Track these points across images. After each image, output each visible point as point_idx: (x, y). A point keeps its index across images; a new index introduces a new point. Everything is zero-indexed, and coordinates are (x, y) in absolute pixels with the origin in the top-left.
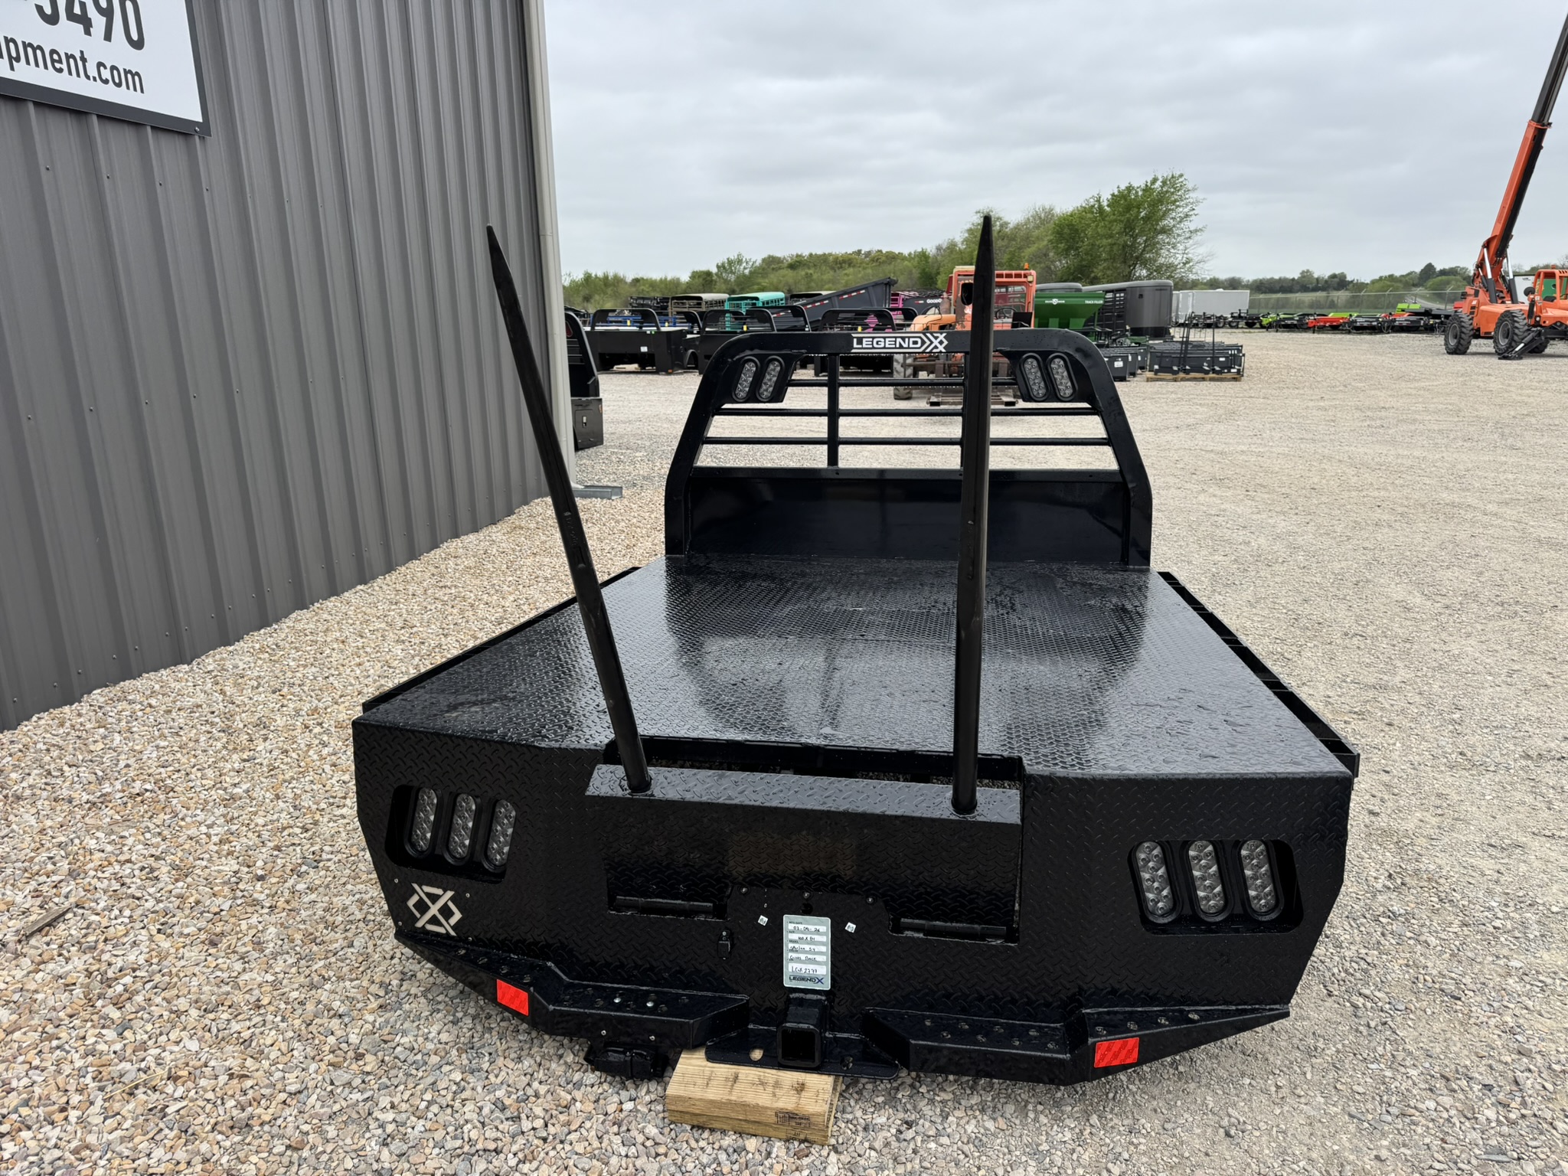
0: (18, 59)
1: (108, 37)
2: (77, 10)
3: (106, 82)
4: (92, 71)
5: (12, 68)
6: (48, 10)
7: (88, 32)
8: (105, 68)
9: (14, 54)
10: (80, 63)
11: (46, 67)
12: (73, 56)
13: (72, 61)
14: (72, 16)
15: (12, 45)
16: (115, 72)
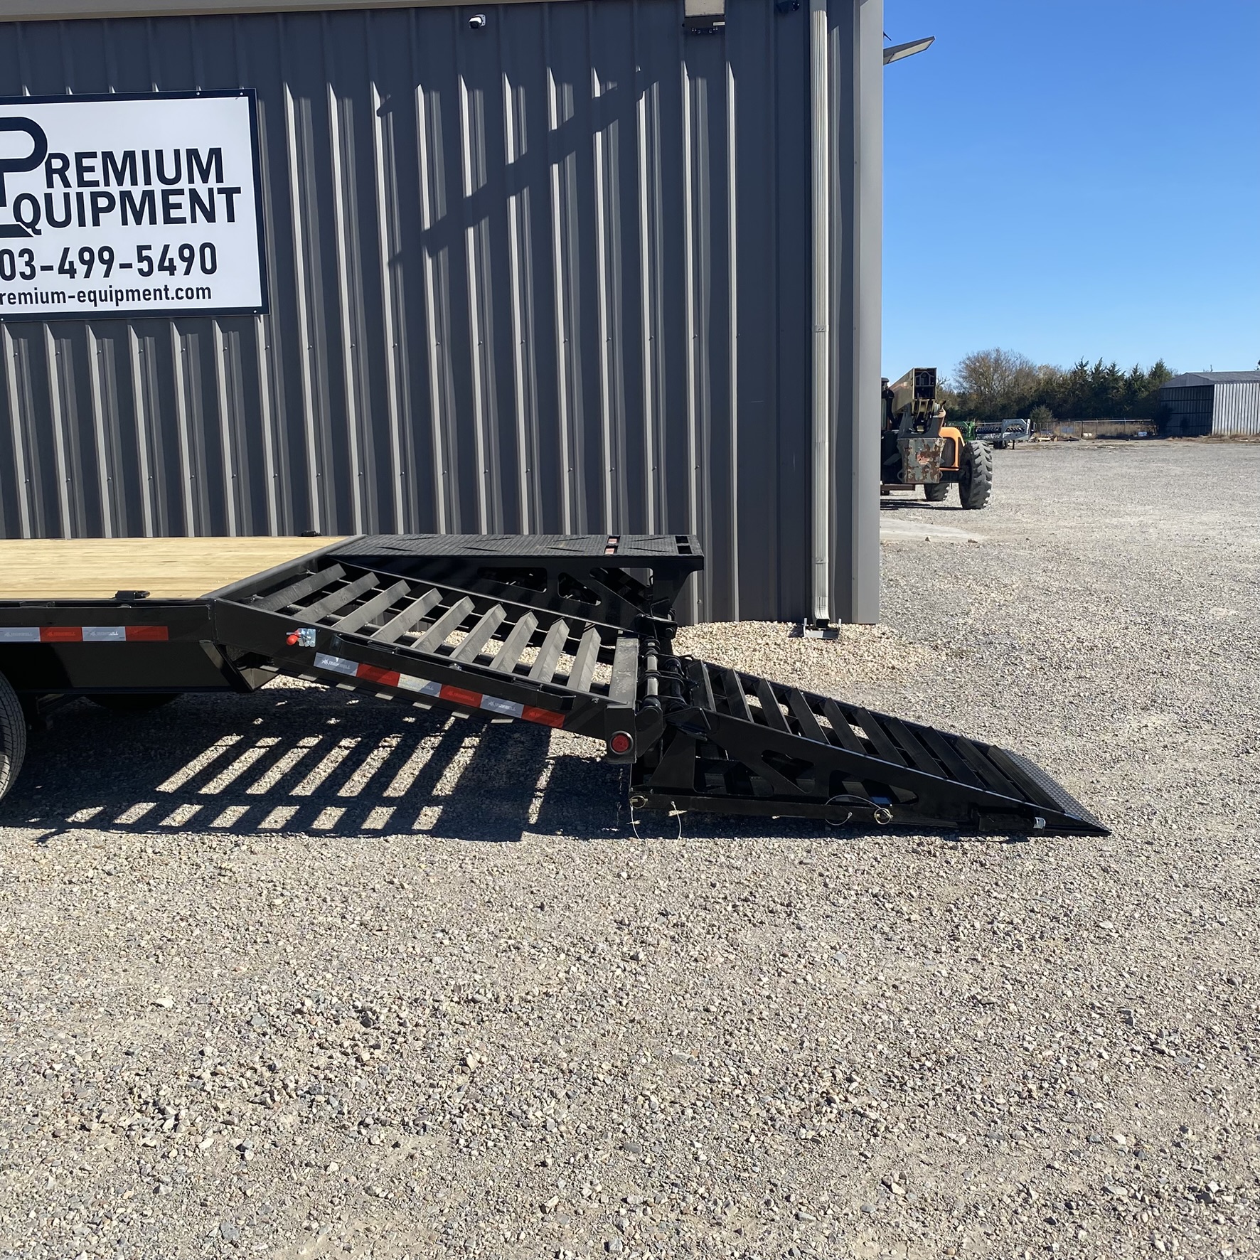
0: (122, 300)
1: (187, 272)
2: (167, 264)
3: (182, 298)
4: (171, 294)
5: (117, 305)
6: (146, 269)
7: (172, 274)
8: (182, 290)
9: (119, 297)
10: (163, 293)
11: (139, 299)
12: (160, 290)
13: (158, 293)
14: (161, 268)
15: (119, 294)
16: (189, 292)
